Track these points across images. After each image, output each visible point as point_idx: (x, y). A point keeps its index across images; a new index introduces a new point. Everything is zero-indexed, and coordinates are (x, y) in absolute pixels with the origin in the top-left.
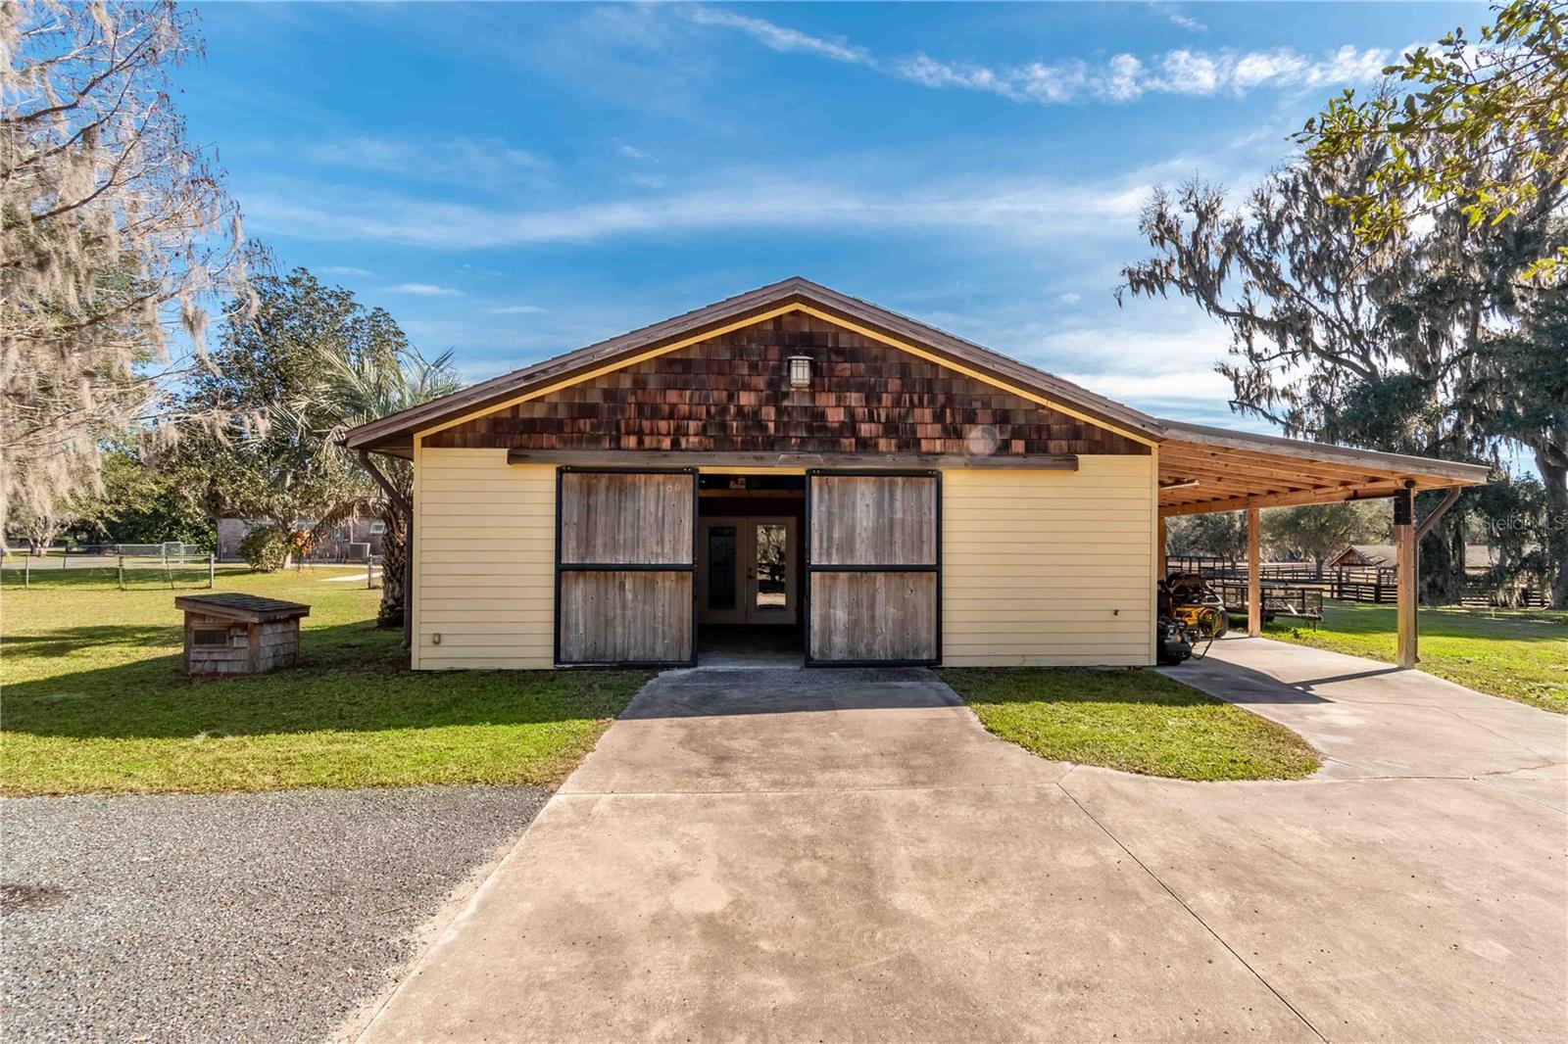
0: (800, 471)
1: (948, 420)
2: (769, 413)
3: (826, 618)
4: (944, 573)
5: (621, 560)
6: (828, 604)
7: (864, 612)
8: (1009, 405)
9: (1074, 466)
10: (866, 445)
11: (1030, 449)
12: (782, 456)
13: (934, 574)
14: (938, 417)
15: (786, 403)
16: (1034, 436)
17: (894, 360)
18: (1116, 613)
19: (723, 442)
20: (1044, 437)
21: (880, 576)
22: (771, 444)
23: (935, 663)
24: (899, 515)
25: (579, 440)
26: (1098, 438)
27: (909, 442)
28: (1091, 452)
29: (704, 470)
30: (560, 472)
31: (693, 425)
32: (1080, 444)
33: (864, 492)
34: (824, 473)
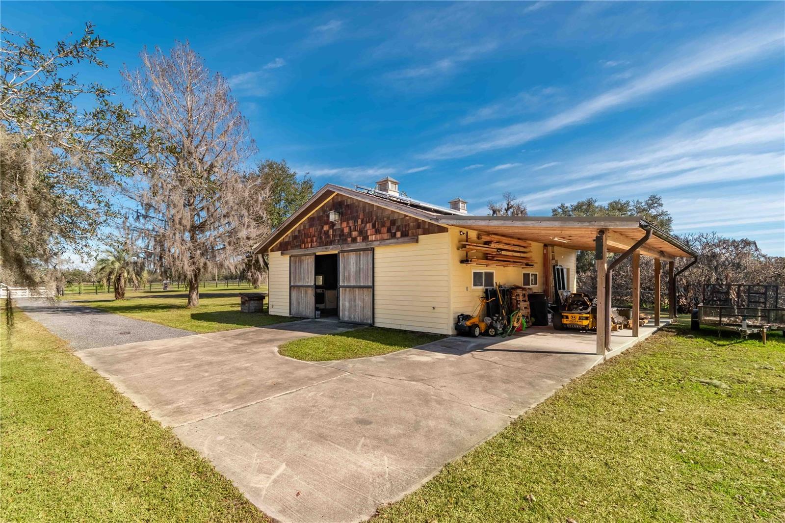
0: (336, 252)
1: (377, 227)
2: (331, 232)
3: (343, 305)
4: (375, 289)
5: (301, 284)
6: (344, 300)
7: (353, 303)
8: (396, 217)
9: (417, 241)
10: (354, 240)
11: (402, 236)
12: (331, 247)
13: (372, 289)
14: (374, 226)
15: (335, 228)
16: (404, 230)
17: (361, 205)
18: (434, 308)
19: (321, 244)
20: (407, 229)
21: (357, 289)
22: (331, 243)
23: (372, 325)
24: (362, 267)
25: (293, 248)
26: (427, 226)
27: (365, 238)
28: (424, 234)
29: (317, 254)
30: (290, 257)
31: (315, 238)
32: (420, 231)
33: (352, 257)
34: (343, 251)
